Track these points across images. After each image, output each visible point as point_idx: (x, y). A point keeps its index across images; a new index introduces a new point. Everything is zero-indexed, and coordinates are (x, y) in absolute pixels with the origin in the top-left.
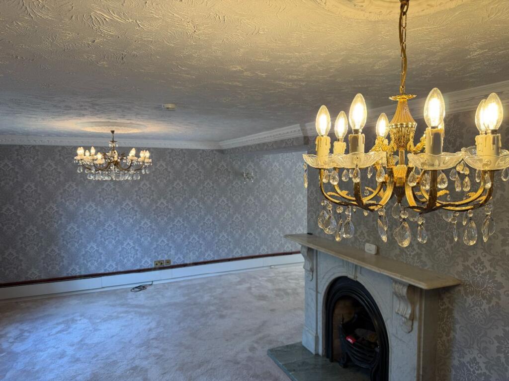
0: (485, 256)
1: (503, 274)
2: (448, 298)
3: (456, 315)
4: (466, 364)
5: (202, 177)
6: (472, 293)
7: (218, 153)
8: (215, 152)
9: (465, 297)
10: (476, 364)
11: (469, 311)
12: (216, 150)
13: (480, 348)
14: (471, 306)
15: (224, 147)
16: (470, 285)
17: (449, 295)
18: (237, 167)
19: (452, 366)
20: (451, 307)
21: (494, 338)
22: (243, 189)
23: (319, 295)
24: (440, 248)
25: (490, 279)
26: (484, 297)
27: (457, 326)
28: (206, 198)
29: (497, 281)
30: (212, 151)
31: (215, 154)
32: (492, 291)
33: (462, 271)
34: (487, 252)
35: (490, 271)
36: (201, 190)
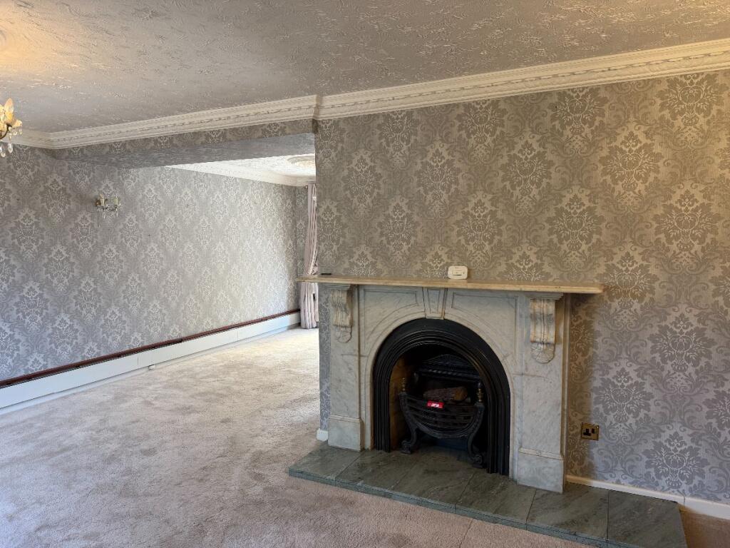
0: (636, 249)
1: (658, 265)
2: (584, 310)
3: (597, 327)
4: (612, 380)
5: (13, 202)
6: (618, 296)
7: (43, 156)
8: (37, 152)
9: (609, 302)
10: (625, 376)
11: (615, 318)
12: (41, 150)
13: (630, 356)
14: (618, 310)
15: (57, 146)
16: (616, 287)
17: (586, 306)
18: (82, 186)
19: (591, 390)
20: (588, 319)
21: (648, 339)
22: (97, 231)
23: (363, 359)
24: (573, 252)
25: (642, 274)
26: (634, 296)
27: (599, 340)
28: (23, 247)
29: (650, 274)
30: (33, 149)
31: (39, 157)
32: (645, 288)
33: (604, 273)
34: (638, 245)
35: (642, 265)
36: (12, 229)
